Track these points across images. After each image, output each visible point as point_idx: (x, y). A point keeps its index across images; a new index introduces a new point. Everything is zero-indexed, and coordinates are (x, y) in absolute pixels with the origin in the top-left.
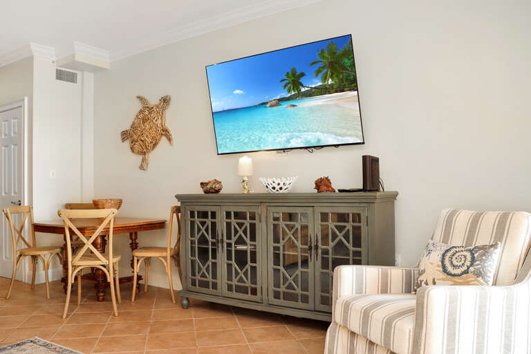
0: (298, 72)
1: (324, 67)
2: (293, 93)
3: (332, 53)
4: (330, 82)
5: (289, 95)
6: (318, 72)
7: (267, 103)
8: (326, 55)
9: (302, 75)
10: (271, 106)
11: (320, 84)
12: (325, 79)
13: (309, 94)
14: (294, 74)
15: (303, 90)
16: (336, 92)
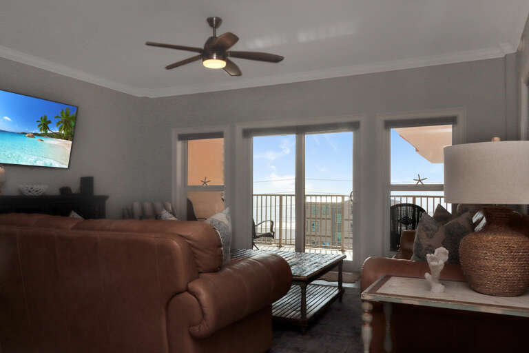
0: (48, 120)
1: (62, 122)
2: (43, 132)
3: (67, 115)
4: (63, 132)
5: (40, 133)
6: (58, 124)
7: (26, 134)
8: (64, 115)
9: (50, 122)
10: (29, 136)
11: (58, 131)
12: (60, 129)
13: (51, 136)
14: (45, 119)
15: (49, 132)
16: (65, 139)
